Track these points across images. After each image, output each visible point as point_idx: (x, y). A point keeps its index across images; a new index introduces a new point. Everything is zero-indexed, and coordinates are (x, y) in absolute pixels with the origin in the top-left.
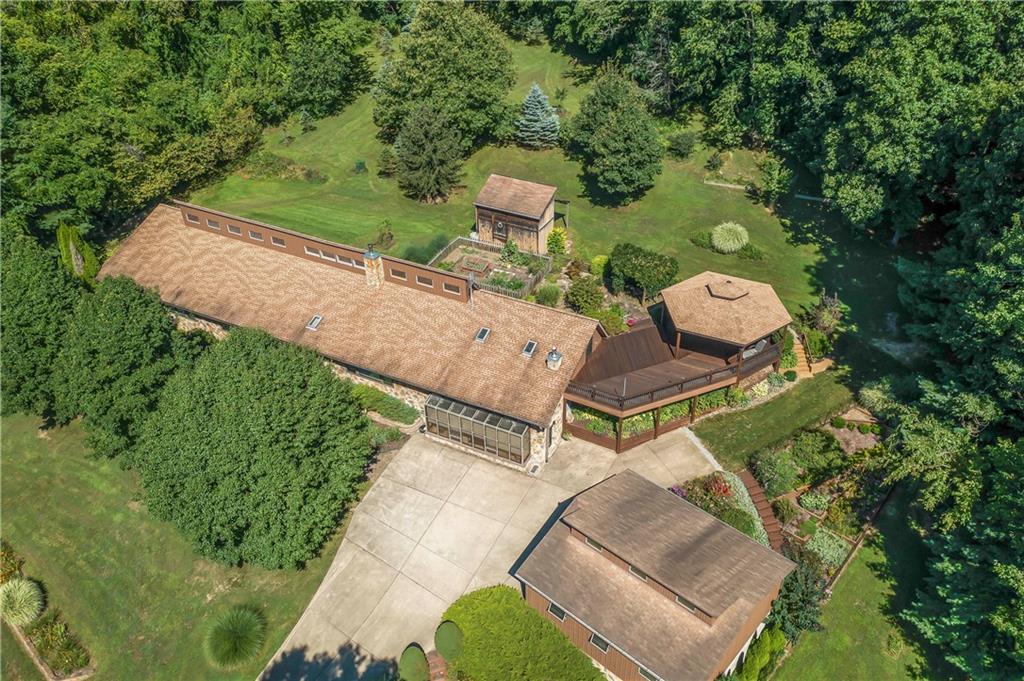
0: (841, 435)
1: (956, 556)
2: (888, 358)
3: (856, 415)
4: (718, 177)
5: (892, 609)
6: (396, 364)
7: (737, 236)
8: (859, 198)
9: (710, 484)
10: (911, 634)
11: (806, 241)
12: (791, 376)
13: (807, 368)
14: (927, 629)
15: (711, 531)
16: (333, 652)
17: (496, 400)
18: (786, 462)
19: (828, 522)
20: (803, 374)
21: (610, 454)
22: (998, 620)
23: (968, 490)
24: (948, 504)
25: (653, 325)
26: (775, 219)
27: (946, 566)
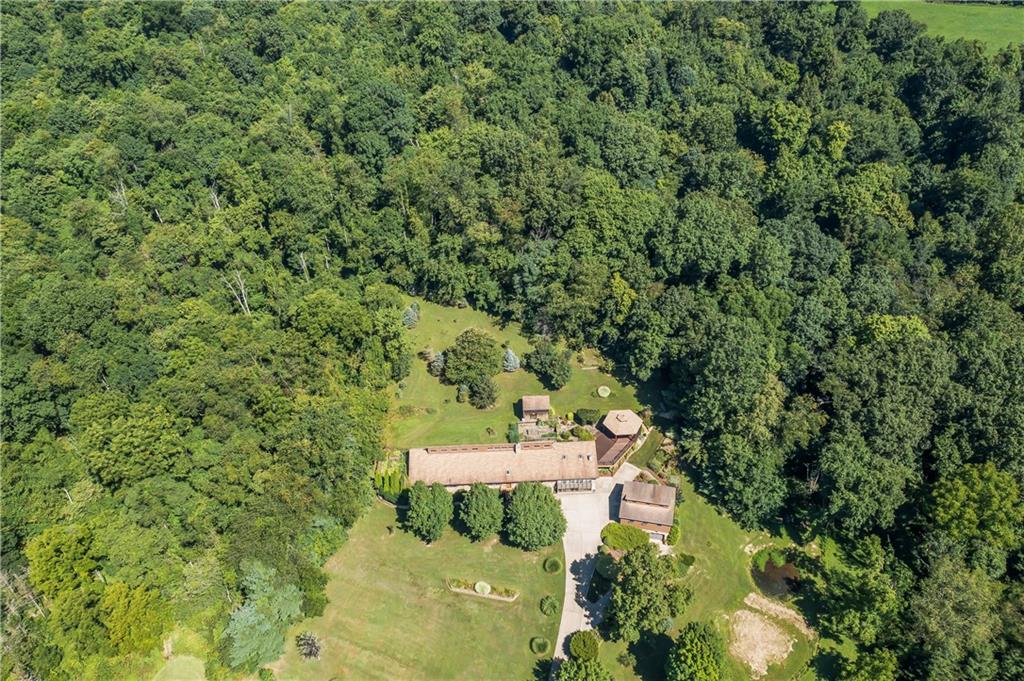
0: (665, 448)
1: (707, 472)
2: (666, 419)
3: (667, 441)
4: (585, 365)
5: (696, 490)
6: (544, 476)
7: (605, 390)
8: (645, 375)
9: (641, 476)
10: (702, 494)
11: (627, 384)
12: (645, 435)
13: (648, 431)
14: (706, 492)
15: (654, 488)
16: (584, 558)
17: (580, 475)
18: (657, 463)
19: (672, 474)
20: (648, 433)
21: (611, 478)
22: (720, 483)
23: (706, 456)
24: (702, 461)
25: (601, 434)
26: (613, 379)
27: (705, 475)
